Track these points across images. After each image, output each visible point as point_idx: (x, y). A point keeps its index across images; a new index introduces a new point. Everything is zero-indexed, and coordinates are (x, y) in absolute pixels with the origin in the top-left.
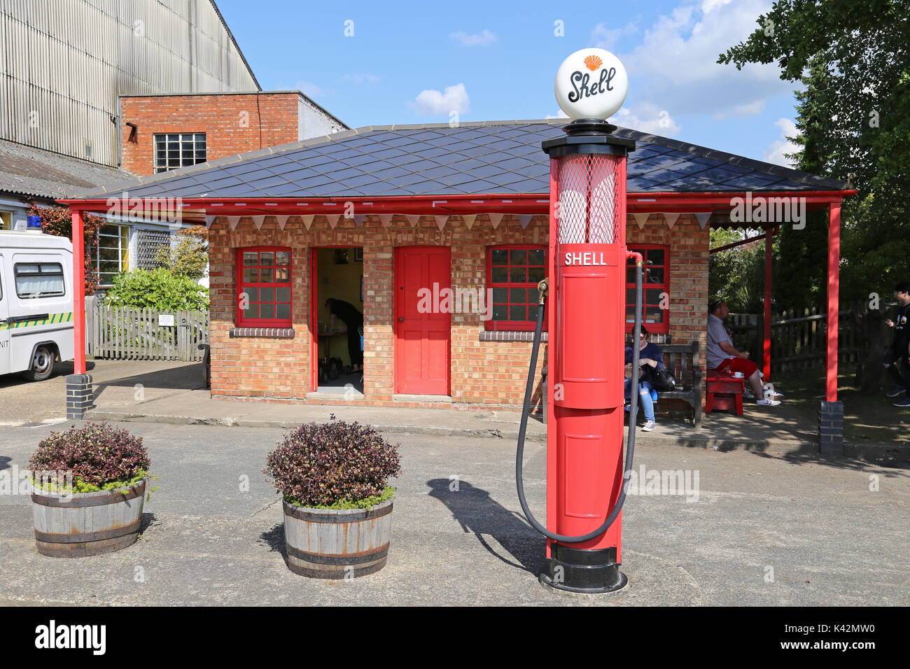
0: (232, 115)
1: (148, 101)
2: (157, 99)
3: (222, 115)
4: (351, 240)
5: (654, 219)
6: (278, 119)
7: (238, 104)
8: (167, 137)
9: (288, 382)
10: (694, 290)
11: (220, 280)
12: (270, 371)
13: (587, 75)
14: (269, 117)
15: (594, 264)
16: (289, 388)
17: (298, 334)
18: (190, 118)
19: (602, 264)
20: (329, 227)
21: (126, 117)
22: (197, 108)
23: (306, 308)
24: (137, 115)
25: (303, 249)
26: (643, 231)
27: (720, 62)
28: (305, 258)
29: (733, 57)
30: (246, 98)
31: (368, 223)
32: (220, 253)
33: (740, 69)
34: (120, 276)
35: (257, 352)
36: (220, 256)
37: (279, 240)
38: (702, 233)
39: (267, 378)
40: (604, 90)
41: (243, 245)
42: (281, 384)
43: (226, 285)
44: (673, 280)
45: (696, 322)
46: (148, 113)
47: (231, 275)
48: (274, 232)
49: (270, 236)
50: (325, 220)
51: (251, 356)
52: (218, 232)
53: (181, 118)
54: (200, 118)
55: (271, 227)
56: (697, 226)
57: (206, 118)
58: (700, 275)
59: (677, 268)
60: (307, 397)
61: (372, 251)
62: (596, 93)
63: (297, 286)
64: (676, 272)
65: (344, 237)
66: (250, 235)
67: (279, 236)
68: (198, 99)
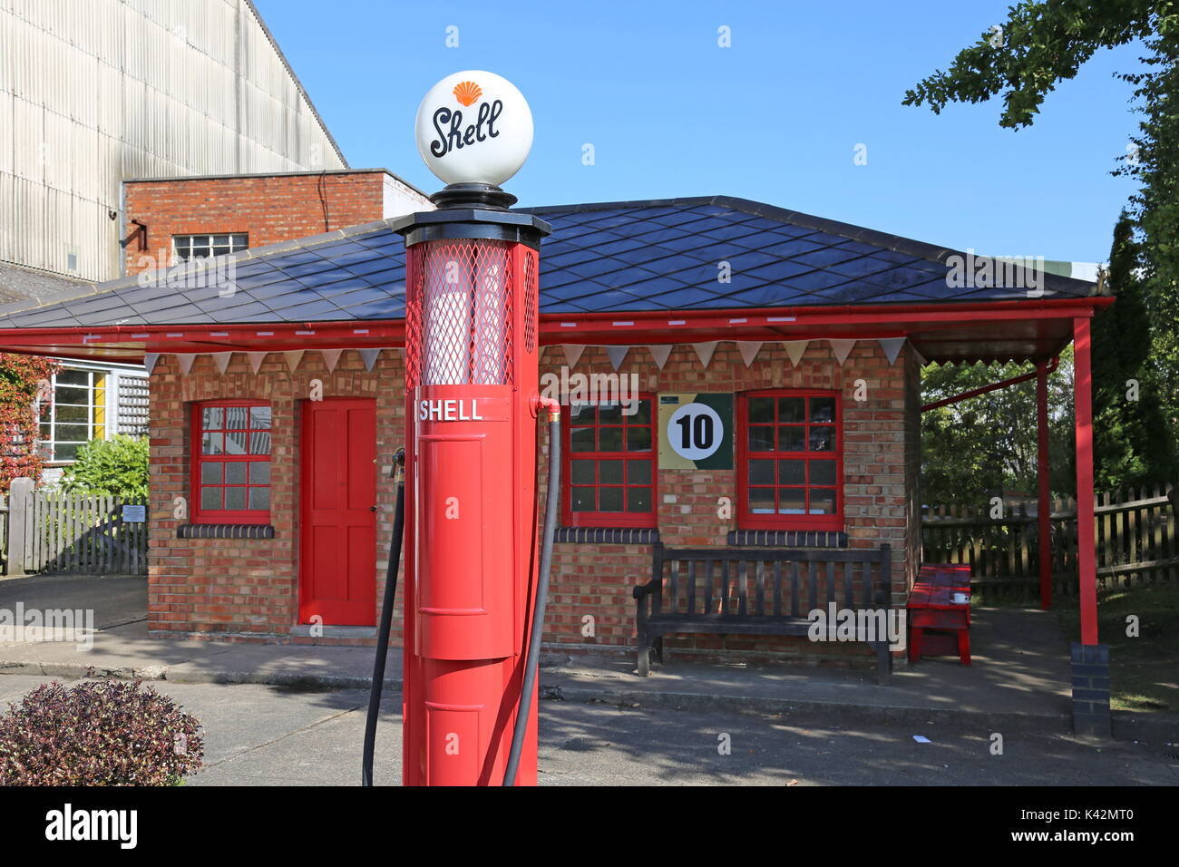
0: (286, 206)
1: (164, 188)
2: (177, 185)
3: (273, 207)
4: (359, 387)
5: (816, 349)
6: (354, 211)
7: (295, 189)
8: (192, 240)
9: (264, 609)
10: (882, 460)
11: (165, 451)
12: (236, 591)
13: (458, 113)
14: (341, 208)
15: (462, 418)
16: (264, 619)
17: (279, 533)
18: (224, 211)
19: (475, 417)
20: (326, 369)
21: (133, 212)
22: (237, 195)
23: (291, 493)
24: (148, 208)
25: (288, 403)
26: (799, 368)
27: (907, 103)
28: (290, 417)
29: (927, 94)
30: (308, 180)
31: (383, 362)
32: (166, 409)
33: (938, 112)
34: (89, 446)
35: (218, 563)
36: (165, 414)
37: (252, 389)
38: (890, 370)
39: (233, 602)
40: (485, 136)
41: (200, 398)
42: (253, 613)
43: (175, 459)
44: (847, 445)
45: (886, 511)
46: (164, 205)
47: (182, 443)
48: (244, 377)
49: (238, 383)
50: (321, 359)
51: (208, 569)
52: (163, 379)
53: (213, 212)
54: (240, 212)
55: (240, 369)
56: (883, 359)
57: (248, 211)
58: (891, 437)
59: (854, 426)
60: (290, 632)
61: (390, 404)
62: (473, 141)
63: (279, 459)
64: (854, 433)
65: (347, 384)
66: (209, 381)
67: (253, 383)
68: (237, 183)
